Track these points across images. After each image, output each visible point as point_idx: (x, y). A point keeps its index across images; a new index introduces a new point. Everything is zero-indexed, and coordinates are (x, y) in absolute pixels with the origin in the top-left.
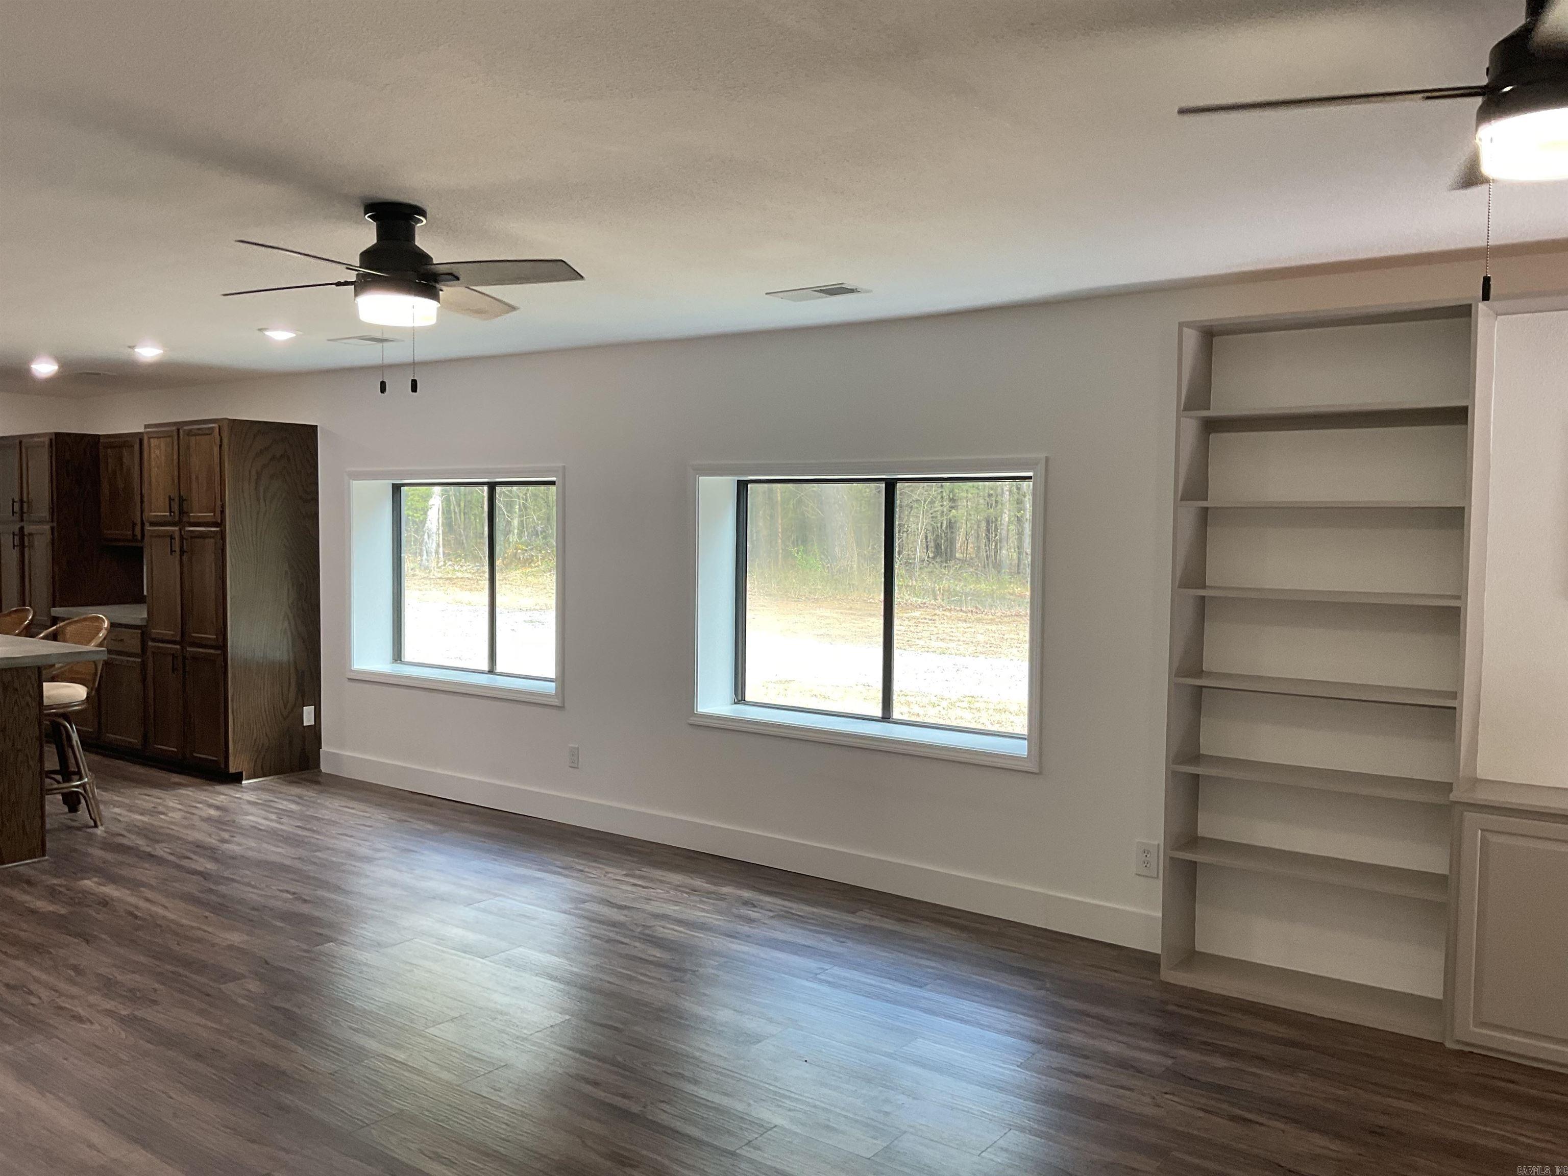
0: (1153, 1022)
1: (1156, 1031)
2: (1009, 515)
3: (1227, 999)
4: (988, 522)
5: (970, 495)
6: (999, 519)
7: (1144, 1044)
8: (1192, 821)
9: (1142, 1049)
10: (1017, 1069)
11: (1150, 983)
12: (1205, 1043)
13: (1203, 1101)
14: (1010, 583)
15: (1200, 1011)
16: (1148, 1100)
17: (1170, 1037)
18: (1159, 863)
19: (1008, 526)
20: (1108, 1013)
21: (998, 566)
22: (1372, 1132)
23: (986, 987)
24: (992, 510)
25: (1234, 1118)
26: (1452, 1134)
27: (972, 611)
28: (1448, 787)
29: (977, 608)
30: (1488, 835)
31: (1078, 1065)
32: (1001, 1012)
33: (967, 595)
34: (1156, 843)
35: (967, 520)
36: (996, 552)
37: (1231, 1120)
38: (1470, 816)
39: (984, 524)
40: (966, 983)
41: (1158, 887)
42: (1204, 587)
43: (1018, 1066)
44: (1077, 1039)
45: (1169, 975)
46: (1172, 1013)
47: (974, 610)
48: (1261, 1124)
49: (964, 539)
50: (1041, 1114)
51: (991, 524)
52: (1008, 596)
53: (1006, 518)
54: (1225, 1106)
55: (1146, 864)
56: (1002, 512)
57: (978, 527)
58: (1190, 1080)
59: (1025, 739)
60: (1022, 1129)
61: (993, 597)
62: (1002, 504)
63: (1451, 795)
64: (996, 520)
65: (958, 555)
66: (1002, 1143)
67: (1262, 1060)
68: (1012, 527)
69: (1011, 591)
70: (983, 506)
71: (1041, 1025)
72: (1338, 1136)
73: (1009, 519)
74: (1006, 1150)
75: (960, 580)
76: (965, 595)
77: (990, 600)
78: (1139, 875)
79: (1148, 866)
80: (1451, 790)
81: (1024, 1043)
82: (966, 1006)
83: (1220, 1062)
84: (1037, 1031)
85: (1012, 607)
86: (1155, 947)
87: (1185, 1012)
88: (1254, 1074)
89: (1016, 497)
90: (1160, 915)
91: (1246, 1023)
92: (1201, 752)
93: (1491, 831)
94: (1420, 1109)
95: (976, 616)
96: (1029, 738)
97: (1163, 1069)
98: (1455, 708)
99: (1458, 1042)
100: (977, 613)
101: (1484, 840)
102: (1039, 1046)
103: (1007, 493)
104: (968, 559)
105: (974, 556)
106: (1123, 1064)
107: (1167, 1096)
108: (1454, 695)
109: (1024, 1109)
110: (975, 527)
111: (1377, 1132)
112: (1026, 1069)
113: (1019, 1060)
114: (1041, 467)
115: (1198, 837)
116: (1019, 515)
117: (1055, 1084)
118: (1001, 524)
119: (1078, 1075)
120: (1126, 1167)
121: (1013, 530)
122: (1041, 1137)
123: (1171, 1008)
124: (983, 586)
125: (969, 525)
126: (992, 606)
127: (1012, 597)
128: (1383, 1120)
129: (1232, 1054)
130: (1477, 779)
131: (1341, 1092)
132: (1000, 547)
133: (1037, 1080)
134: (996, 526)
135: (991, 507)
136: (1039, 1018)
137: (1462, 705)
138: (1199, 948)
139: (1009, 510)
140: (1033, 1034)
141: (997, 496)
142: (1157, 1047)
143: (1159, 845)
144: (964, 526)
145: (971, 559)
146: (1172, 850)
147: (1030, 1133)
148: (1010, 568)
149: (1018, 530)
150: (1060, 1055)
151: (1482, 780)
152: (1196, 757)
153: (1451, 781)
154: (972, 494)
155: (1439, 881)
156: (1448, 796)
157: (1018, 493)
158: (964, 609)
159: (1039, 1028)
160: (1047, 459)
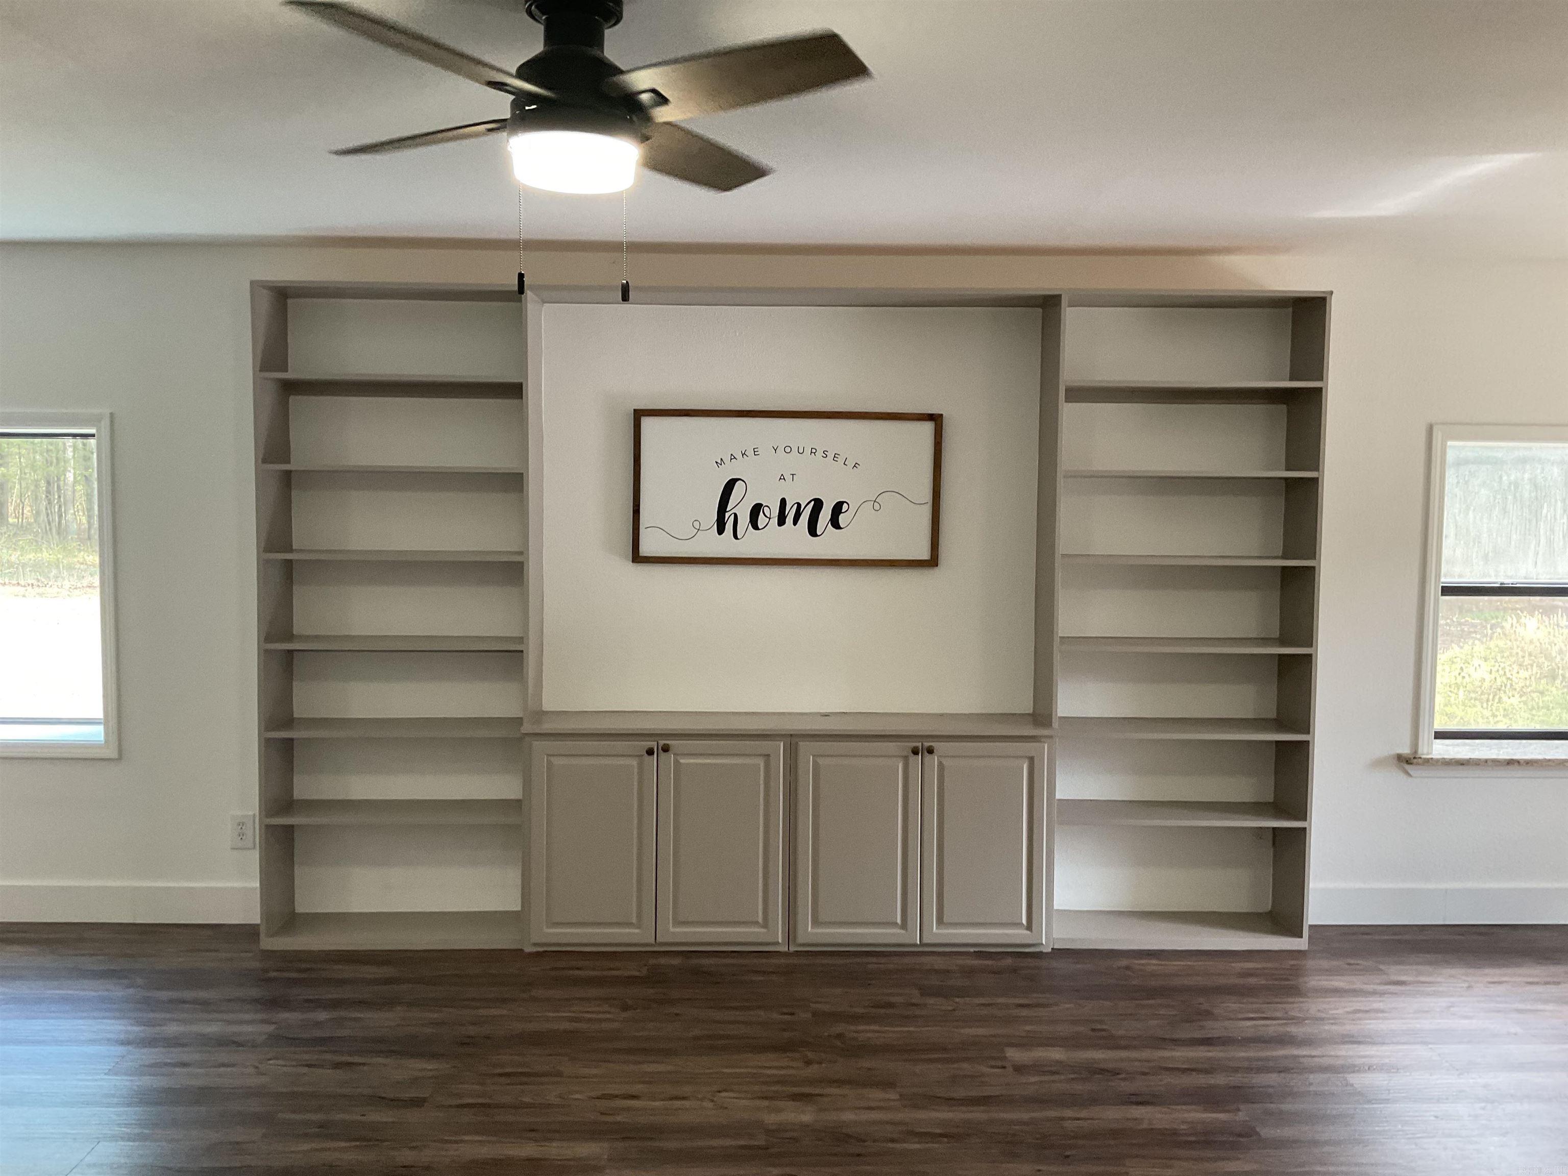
0: (255, 992)
1: (256, 1001)
2: (75, 474)
3: (328, 953)
4: (48, 483)
5: (23, 451)
6: (62, 478)
7: (247, 1017)
8: (288, 787)
9: (241, 1022)
10: (106, 1077)
11: (250, 955)
12: (307, 1001)
13: (306, 1057)
14: (80, 551)
15: (300, 971)
16: (251, 1070)
17: (273, 1004)
18: (254, 833)
19: (74, 486)
20: (202, 994)
21: (62, 531)
22: (463, 1044)
23: (65, 1000)
24: (52, 468)
25: (337, 1066)
26: (531, 1027)
27: (32, 585)
28: (519, 721)
29: (38, 580)
30: (552, 759)
31: (176, 1055)
32: (81, 1022)
33: (24, 566)
34: (251, 813)
35: (20, 479)
36: (60, 516)
37: (335, 1068)
38: (537, 744)
39: (43, 483)
40: (39, 1001)
41: (255, 856)
42: (291, 550)
43: (105, 1074)
44: (173, 1029)
45: (268, 943)
46: (275, 979)
47: (35, 583)
48: (364, 1064)
49: (18, 501)
50: (134, 1117)
51: (53, 484)
52: (77, 566)
53: (70, 477)
54: (328, 1056)
55: (241, 835)
56: (65, 470)
57: (37, 486)
58: (293, 1041)
59: (99, 723)
60: (114, 1138)
61: (58, 567)
62: (65, 461)
63: (522, 728)
64: (59, 479)
65: (11, 520)
66: (88, 1159)
67: (361, 1004)
68: (78, 488)
69: (81, 560)
70: (39, 463)
71: (132, 1025)
72: (434, 1056)
73: (75, 478)
74: (95, 1165)
75: (15, 549)
76: (23, 567)
77: (54, 572)
78: (234, 849)
79: (244, 838)
80: (522, 724)
81: (112, 1048)
82: (38, 1026)
83: (322, 1016)
84: (127, 1032)
85: (83, 577)
86: (255, 918)
87: (286, 975)
88: (355, 1019)
89: (82, 453)
90: (258, 885)
91: (347, 971)
92: (295, 716)
93: (553, 755)
94: (505, 1012)
95: (37, 590)
96: (106, 722)
97: (267, 1036)
98: (522, 651)
99: (535, 945)
100: (38, 586)
101: (549, 762)
102: (130, 1048)
103: (71, 449)
104: (25, 524)
105: (33, 520)
106: (223, 1042)
107: (271, 1062)
108: (521, 640)
109: (115, 1117)
110: (32, 488)
111: (467, 1042)
112: (116, 1074)
113: (105, 1067)
114: (106, 423)
115: (293, 801)
116: (86, 474)
117: (147, 1081)
118: (65, 484)
119: (175, 1065)
120: (231, 1143)
121: (81, 490)
122: (134, 1141)
123: (273, 974)
124: (45, 554)
125: (24, 485)
126: (58, 577)
127: (82, 566)
128: (472, 1030)
129: (335, 1004)
130: (543, 712)
131: (436, 1015)
132: (65, 510)
133: (127, 1083)
134: (59, 487)
135: (51, 464)
136: (129, 1018)
137: (528, 649)
138: (300, 909)
139: (74, 468)
140: (122, 1036)
141: (58, 451)
142: (259, 1016)
143: (254, 815)
144: (17, 486)
145: (29, 524)
146: (267, 817)
147: (122, 1139)
148: (79, 534)
149: (87, 490)
150: (153, 1050)
151: (547, 712)
152: (289, 722)
153: (521, 716)
154: (26, 449)
155: (515, 805)
156: (519, 730)
157: (85, 449)
158: (22, 582)
159: (129, 1028)
160: (112, 414)
